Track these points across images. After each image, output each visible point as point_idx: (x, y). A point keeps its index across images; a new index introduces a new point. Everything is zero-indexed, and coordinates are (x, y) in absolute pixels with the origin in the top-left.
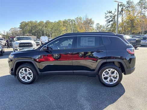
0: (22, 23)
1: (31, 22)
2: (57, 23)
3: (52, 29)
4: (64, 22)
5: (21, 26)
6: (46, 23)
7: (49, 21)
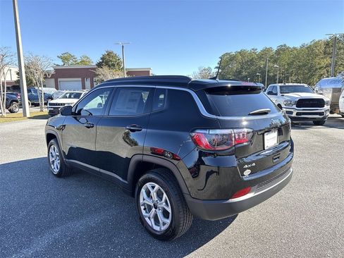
0: (224, 56)
1: (242, 53)
2: (307, 48)
3: (290, 65)
4: (327, 44)
5: (220, 63)
6: (278, 52)
7: (285, 45)
